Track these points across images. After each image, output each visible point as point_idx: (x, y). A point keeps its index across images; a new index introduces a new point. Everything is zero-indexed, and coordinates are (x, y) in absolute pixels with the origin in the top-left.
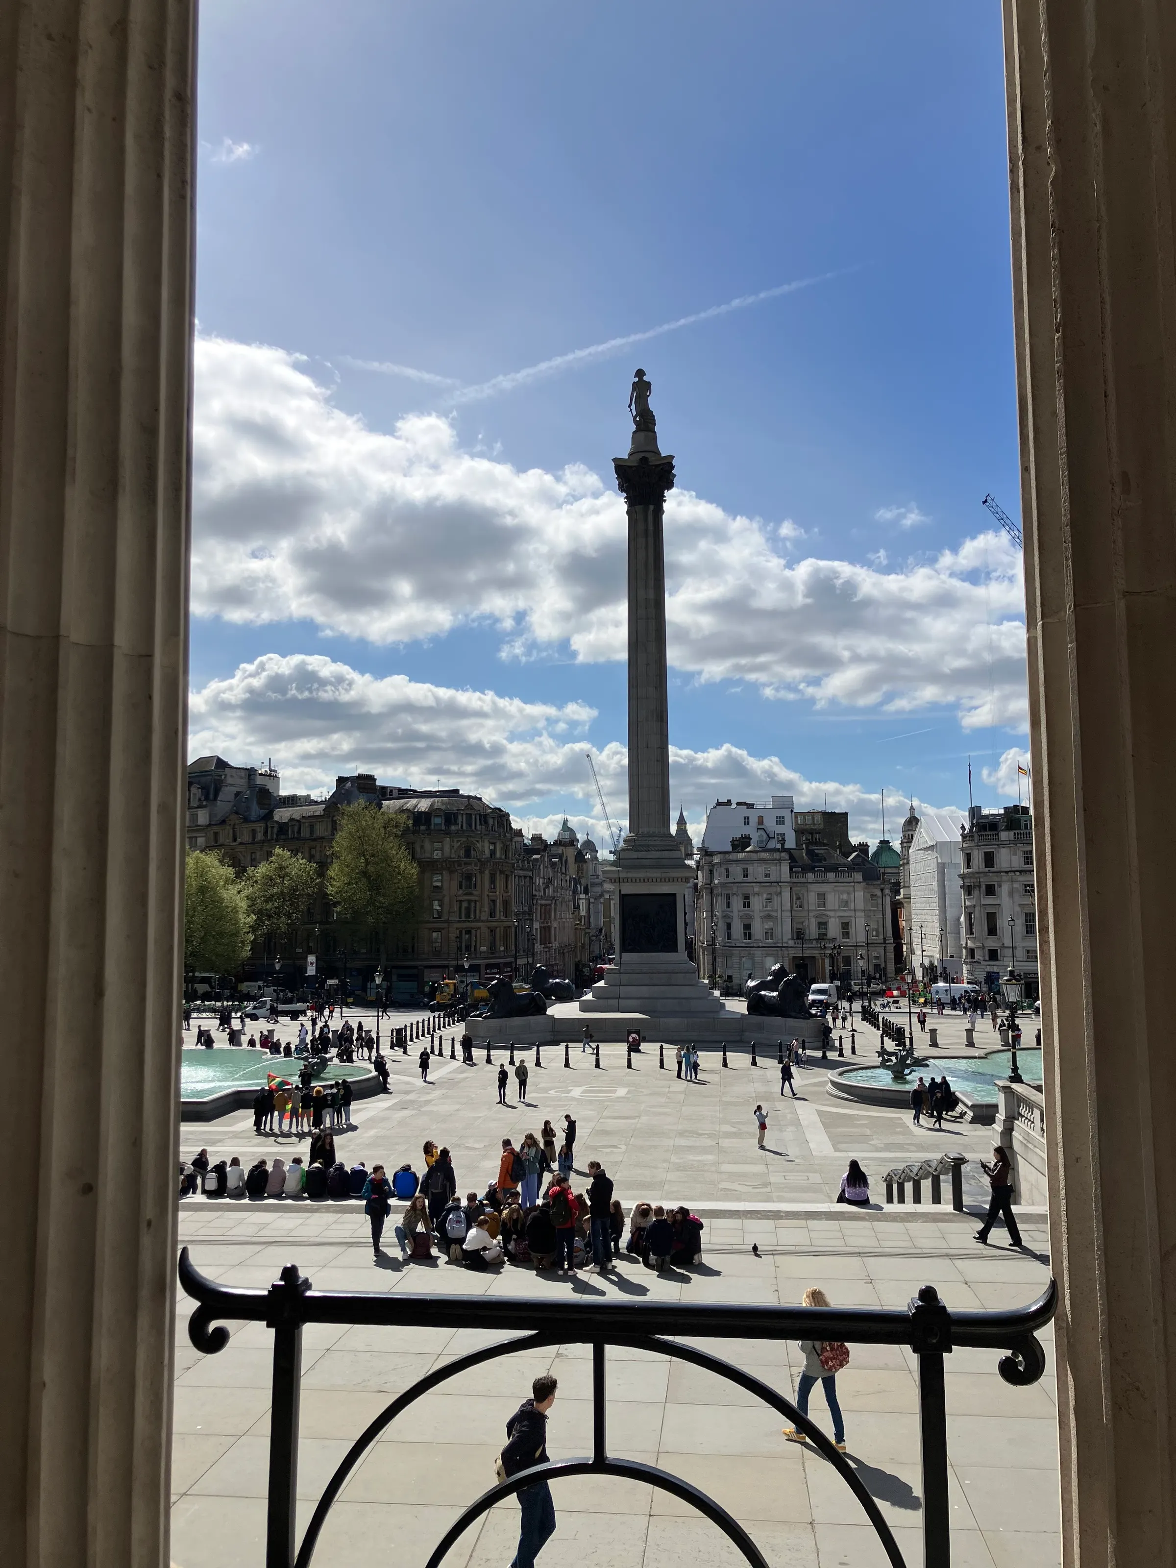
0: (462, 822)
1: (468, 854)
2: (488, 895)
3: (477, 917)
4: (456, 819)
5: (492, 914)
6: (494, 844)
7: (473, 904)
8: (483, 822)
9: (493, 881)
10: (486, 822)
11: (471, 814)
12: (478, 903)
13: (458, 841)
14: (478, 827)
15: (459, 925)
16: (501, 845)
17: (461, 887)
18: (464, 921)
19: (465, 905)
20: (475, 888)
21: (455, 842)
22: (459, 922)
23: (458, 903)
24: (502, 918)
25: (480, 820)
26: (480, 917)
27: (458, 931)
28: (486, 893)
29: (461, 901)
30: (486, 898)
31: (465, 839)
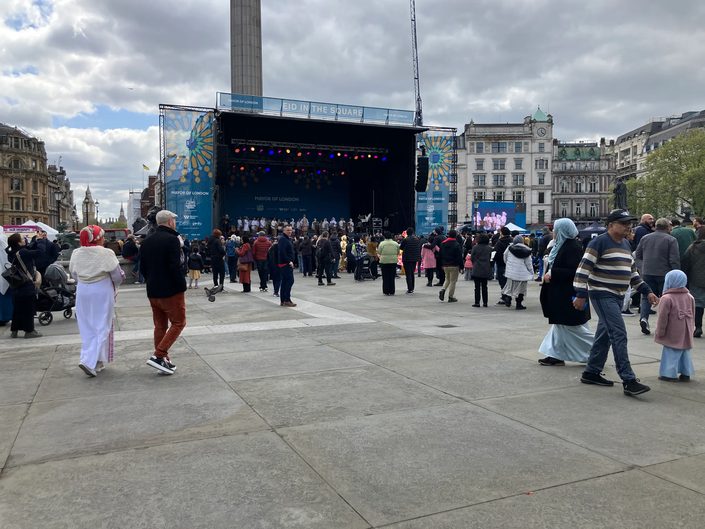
0: (11, 143)
1: (16, 166)
2: (32, 196)
3: (25, 210)
4: (7, 140)
5: (36, 207)
6: (35, 161)
7: (21, 200)
8: (27, 145)
9: (35, 188)
10: (29, 145)
11: (18, 138)
12: (25, 201)
13: (8, 156)
14: (24, 148)
15: (11, 214)
16: (40, 163)
17: (12, 188)
18: (15, 212)
19: (15, 201)
20: (23, 189)
21: (6, 156)
22: (11, 212)
23: (10, 199)
24: (43, 211)
25: (25, 143)
26: (27, 210)
27: (11, 218)
28: (31, 194)
29: (12, 198)
30: (31, 198)
31: (14, 155)
